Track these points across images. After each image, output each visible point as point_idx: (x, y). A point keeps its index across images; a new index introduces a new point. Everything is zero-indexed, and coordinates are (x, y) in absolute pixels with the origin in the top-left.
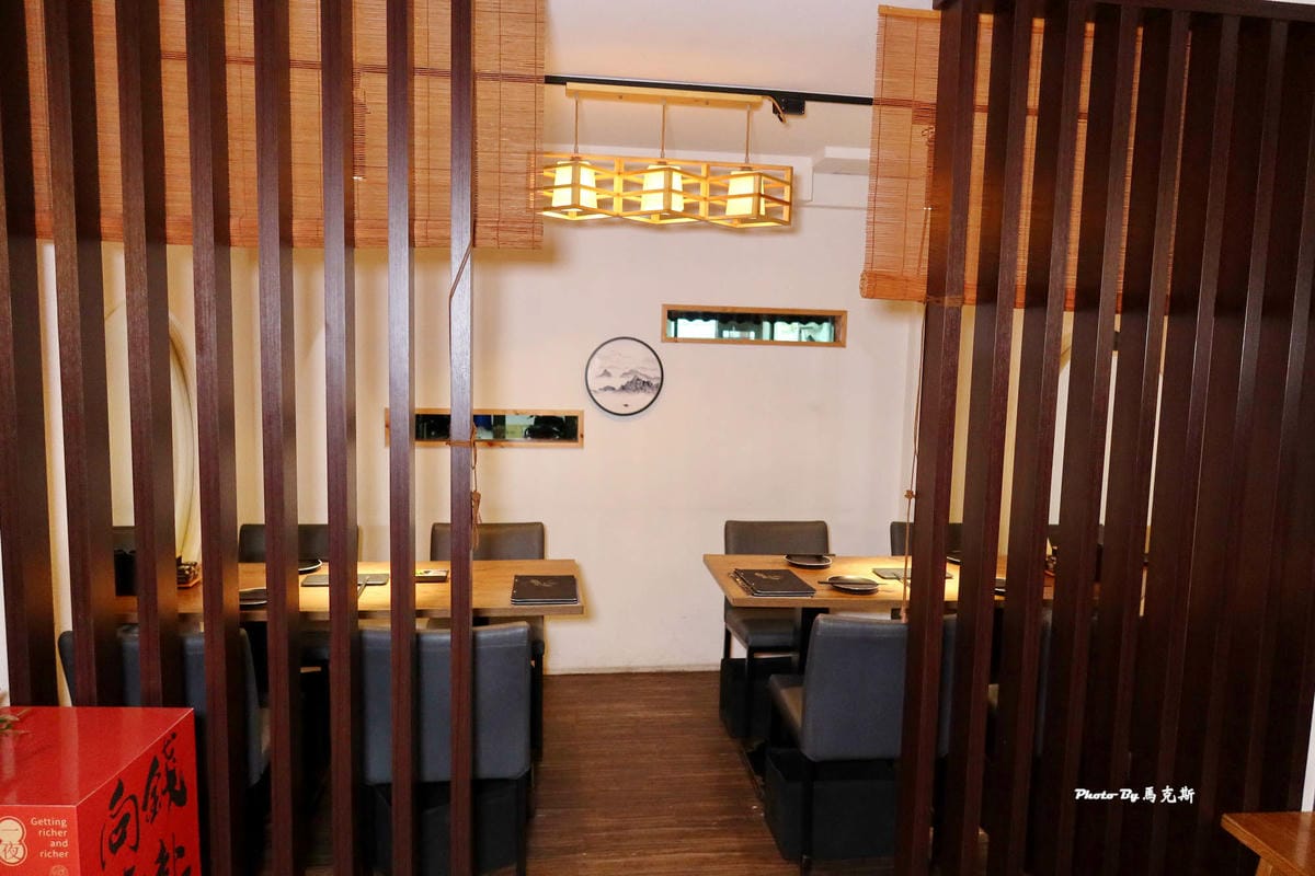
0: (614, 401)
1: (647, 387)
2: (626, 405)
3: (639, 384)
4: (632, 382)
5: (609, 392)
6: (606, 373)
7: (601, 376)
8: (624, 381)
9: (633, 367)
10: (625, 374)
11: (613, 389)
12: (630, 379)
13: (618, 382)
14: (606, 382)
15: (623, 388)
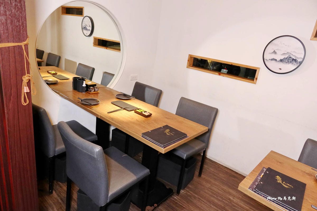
0: (274, 66)
1: (294, 62)
2: (280, 69)
3: (290, 60)
4: (286, 58)
5: (273, 61)
6: (275, 52)
7: (273, 53)
8: (282, 57)
9: (289, 51)
10: (284, 54)
11: (276, 60)
12: (286, 57)
13: (279, 57)
14: (273, 56)
15: (281, 61)
